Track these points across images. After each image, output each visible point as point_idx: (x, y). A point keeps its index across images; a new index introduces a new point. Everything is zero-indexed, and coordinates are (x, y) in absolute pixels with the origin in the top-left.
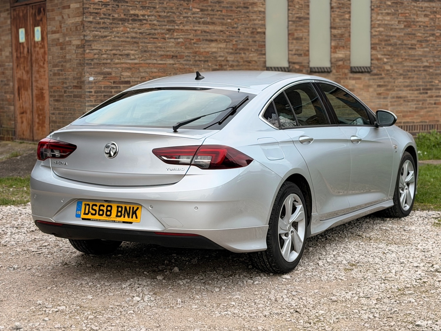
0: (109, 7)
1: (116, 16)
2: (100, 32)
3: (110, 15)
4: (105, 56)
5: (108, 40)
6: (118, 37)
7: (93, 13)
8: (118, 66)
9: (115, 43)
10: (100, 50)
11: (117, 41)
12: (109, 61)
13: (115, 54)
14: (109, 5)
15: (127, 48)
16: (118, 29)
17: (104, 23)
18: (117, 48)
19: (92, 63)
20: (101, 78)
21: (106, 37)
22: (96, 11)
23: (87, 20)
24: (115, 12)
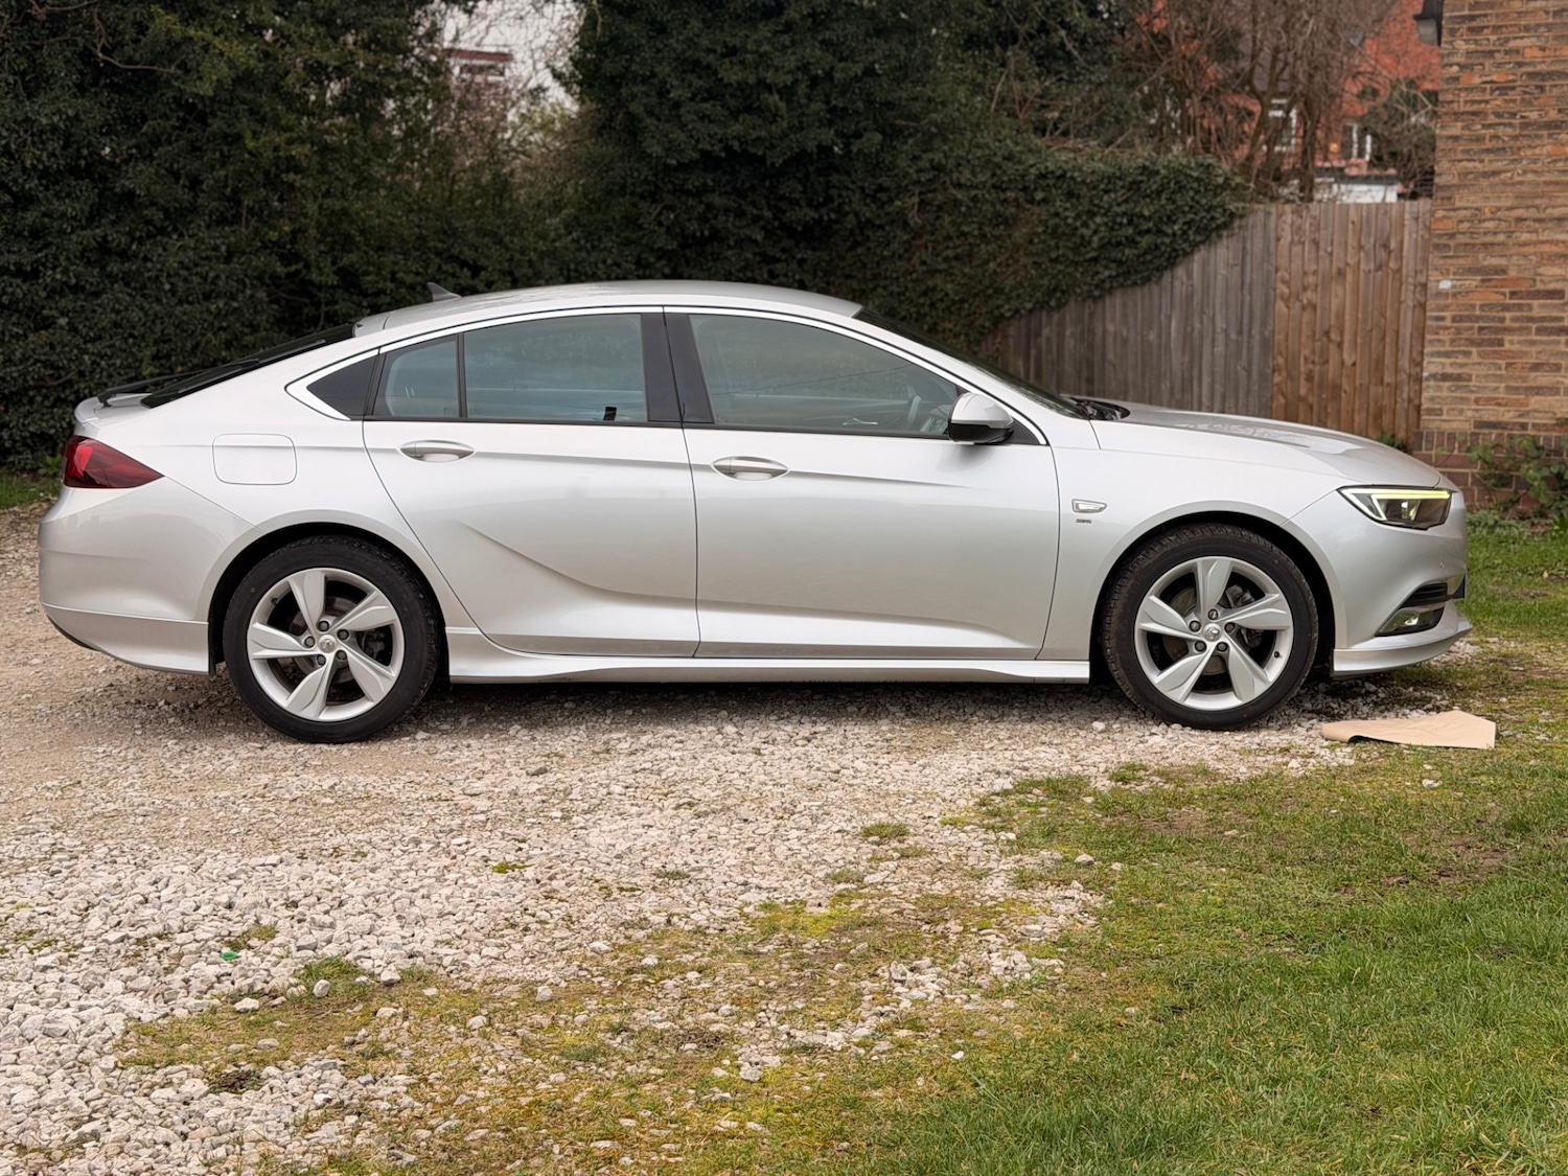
0: (1512, 95)
1: (1533, 115)
2: (1482, 161)
3: (1513, 115)
4: (1490, 225)
5: (1505, 184)
6: (1535, 172)
7: (1467, 113)
8: (1526, 249)
9: (1525, 188)
10: (1478, 209)
11: (1529, 183)
12: (1501, 238)
13: (1520, 220)
14: (1513, 88)
15: (1559, 201)
16: (1537, 151)
17: (1493, 137)
18: (1530, 203)
19: (1452, 243)
20: (1474, 283)
21: (1496, 173)
22: (1475, 108)
23: (1445, 133)
24: (1532, 105)
